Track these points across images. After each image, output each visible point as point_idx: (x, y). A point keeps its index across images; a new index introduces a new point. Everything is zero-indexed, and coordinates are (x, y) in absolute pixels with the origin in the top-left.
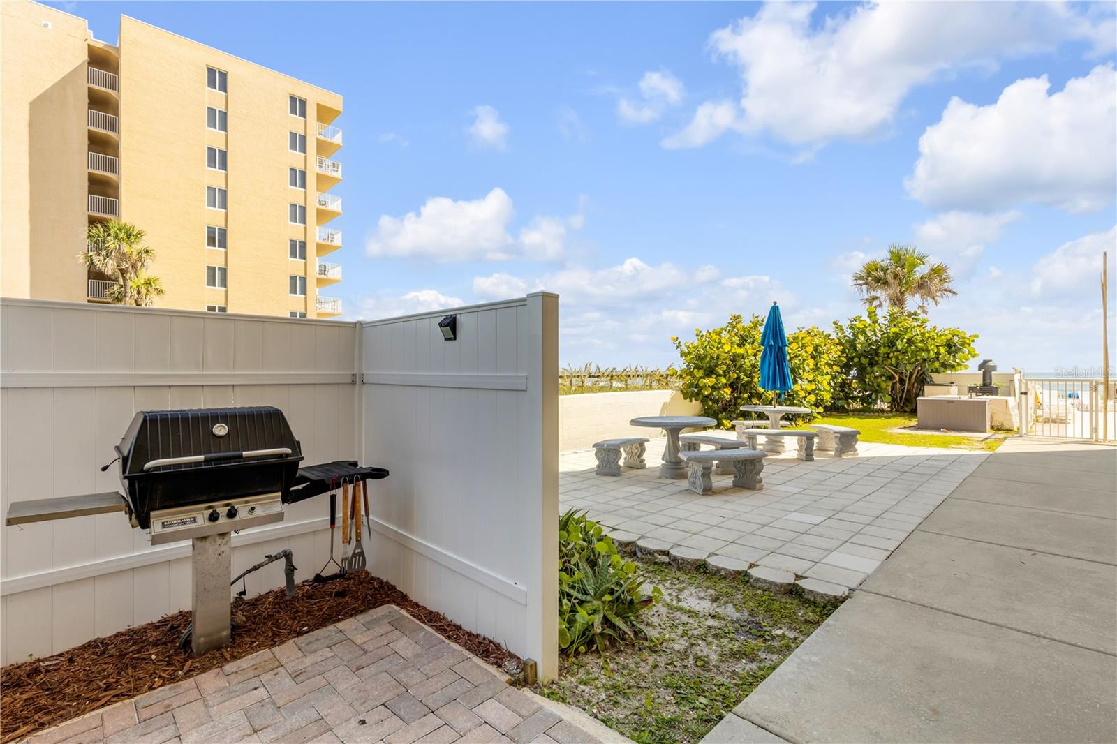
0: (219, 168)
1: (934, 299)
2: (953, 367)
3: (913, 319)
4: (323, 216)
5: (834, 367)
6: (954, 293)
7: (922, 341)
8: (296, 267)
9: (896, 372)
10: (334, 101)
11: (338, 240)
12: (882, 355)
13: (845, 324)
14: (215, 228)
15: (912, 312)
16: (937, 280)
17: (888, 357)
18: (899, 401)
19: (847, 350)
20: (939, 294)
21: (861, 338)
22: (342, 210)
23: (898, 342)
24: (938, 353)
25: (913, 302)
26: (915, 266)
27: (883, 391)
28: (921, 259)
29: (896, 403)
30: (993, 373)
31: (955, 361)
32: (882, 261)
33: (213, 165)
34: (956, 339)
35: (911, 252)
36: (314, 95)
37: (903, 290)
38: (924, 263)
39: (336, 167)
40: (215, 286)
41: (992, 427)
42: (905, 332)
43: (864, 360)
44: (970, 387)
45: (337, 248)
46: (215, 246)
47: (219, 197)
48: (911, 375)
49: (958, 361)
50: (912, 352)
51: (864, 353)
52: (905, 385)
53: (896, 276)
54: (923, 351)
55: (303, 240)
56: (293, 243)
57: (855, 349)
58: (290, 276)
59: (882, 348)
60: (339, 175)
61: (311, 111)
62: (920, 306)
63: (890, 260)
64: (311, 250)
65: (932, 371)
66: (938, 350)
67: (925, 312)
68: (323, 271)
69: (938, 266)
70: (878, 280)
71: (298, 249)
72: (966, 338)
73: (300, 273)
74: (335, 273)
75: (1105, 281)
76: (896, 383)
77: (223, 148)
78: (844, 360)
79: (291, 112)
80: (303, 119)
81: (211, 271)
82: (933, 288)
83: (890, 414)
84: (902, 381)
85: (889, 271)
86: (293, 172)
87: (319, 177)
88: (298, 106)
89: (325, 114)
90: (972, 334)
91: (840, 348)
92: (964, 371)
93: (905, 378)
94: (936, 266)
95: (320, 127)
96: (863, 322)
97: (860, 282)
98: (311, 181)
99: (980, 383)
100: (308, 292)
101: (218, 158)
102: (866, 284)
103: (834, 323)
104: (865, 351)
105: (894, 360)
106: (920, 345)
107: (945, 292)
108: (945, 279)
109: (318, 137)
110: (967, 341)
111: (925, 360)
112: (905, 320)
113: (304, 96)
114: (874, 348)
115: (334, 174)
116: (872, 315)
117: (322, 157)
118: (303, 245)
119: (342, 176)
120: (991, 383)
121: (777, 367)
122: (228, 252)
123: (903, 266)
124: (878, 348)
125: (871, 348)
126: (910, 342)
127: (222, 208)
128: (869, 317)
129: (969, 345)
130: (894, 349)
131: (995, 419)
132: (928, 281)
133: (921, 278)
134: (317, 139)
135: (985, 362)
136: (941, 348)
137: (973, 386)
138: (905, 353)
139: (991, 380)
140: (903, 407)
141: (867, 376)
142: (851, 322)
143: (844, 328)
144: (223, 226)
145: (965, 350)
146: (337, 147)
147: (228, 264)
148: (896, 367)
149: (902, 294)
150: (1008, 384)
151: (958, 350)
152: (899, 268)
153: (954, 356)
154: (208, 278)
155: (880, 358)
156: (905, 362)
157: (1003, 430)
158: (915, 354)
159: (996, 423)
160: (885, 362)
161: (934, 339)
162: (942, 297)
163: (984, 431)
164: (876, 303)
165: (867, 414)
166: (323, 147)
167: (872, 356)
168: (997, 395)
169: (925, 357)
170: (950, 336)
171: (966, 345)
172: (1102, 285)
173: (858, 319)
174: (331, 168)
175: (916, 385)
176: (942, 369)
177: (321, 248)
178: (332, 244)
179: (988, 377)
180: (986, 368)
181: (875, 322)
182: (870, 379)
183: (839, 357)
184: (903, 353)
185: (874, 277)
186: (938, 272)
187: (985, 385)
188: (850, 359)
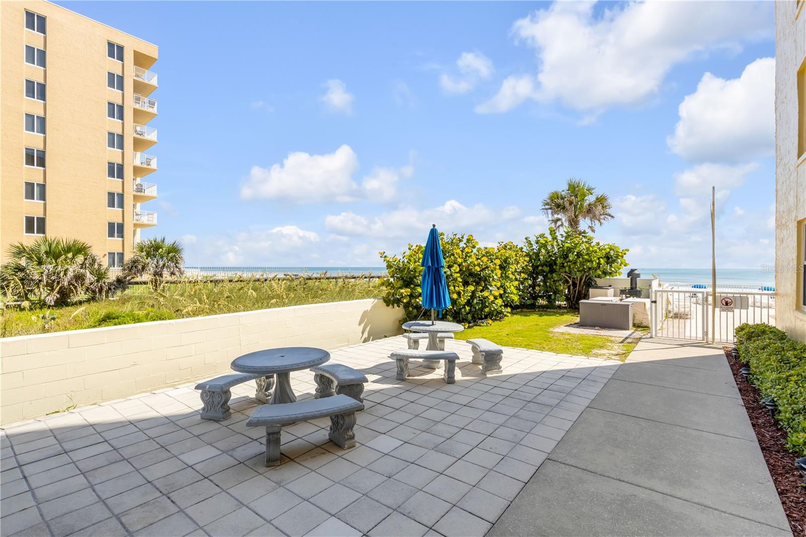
0: (37, 99)
1: (599, 221)
2: (610, 273)
3: (583, 236)
4: (139, 144)
5: (522, 274)
6: (612, 217)
7: (587, 254)
8: (114, 184)
9: (570, 277)
10: (150, 49)
11: (154, 165)
12: (559, 265)
13: (533, 240)
14: (34, 150)
15: (582, 231)
16: (600, 207)
17: (563, 266)
18: (572, 299)
19: (533, 261)
20: (602, 217)
21: (543, 251)
22: (158, 139)
23: (570, 255)
24: (599, 264)
25: (584, 224)
26: (585, 196)
27: (559, 293)
28: (590, 191)
29: (570, 301)
30: (638, 279)
31: (611, 270)
32: (563, 191)
33: (31, 95)
34: (612, 253)
35: (582, 185)
36: (131, 43)
37: (577, 213)
38: (591, 194)
39: (152, 104)
40: (34, 199)
41: (634, 325)
42: (575, 247)
43: (546, 268)
44: (621, 290)
45: (153, 170)
46: (34, 165)
47: (38, 124)
48: (581, 279)
49: (613, 269)
50: (581, 262)
51: (546, 263)
52: (576, 287)
53: (571, 203)
54: (589, 261)
55: (120, 162)
56: (111, 165)
57: (539, 260)
58: (108, 193)
59: (558, 259)
60: (154, 110)
61: (129, 56)
62: (589, 226)
63: (568, 190)
64: (128, 172)
65: (596, 277)
66: (599, 261)
67: (593, 231)
68: (140, 189)
69: (602, 196)
70: (558, 206)
71: (116, 170)
72: (619, 252)
73: (118, 190)
74: (151, 191)
75: (714, 210)
76: (570, 286)
77: (42, 82)
78: (531, 268)
79: (109, 56)
80: (121, 62)
81: (30, 187)
82: (597, 213)
83: (565, 311)
84: (574, 284)
85: (566, 199)
86: (112, 106)
87: (136, 112)
88: (116, 51)
89: (141, 60)
90: (624, 249)
91: (527, 259)
92: (618, 277)
93: (576, 282)
94: (599, 196)
95: (136, 70)
96: (545, 239)
97: (547, 207)
98: (128, 114)
99: (628, 286)
100: (125, 206)
101: (37, 90)
102: (550, 209)
103: (526, 239)
104: (546, 261)
105: (567, 269)
106: (586, 257)
107: (606, 216)
108: (606, 206)
109: (135, 78)
110: (620, 254)
111: (590, 269)
112: (576, 237)
113: (121, 43)
114: (553, 259)
115: (150, 110)
116: (552, 232)
117: (139, 95)
118: (121, 168)
119: (157, 112)
120: (636, 288)
121: (434, 287)
122: (47, 171)
123: (576, 195)
124: (556, 258)
125: (551, 259)
126: (579, 255)
127: (41, 133)
128: (551, 234)
129: (622, 257)
130: (567, 260)
131: (636, 318)
132: (594, 208)
133: (589, 205)
134: (134, 80)
135: (632, 271)
136: (601, 259)
137: (624, 289)
138: (575, 263)
139: (636, 285)
140: (574, 305)
141: (549, 281)
142: (537, 238)
143: (532, 242)
144: (41, 148)
145: (619, 260)
146: (153, 88)
147: (47, 181)
148: (570, 274)
149: (576, 217)
150: (648, 288)
151: (614, 261)
152: (573, 197)
153: (611, 266)
154: (26, 194)
155: (558, 267)
156: (576, 270)
157: (642, 327)
158: (582, 264)
159: (637, 322)
160: (561, 270)
161: (596, 252)
162: (604, 220)
163: (627, 329)
164: (559, 223)
165: (549, 310)
166: (139, 88)
167: (551, 265)
168: (639, 297)
169: (590, 266)
170: (608, 250)
171: (620, 257)
172: (712, 214)
173: (542, 236)
174: (147, 104)
175: (584, 287)
176: (603, 276)
177: (137, 171)
178: (149, 167)
179: (634, 283)
180: (632, 275)
181: (555, 238)
182: (550, 283)
183: (526, 266)
184: (574, 263)
185: (556, 204)
186: (601, 200)
187: (632, 288)
188: (535, 267)
